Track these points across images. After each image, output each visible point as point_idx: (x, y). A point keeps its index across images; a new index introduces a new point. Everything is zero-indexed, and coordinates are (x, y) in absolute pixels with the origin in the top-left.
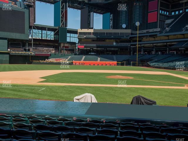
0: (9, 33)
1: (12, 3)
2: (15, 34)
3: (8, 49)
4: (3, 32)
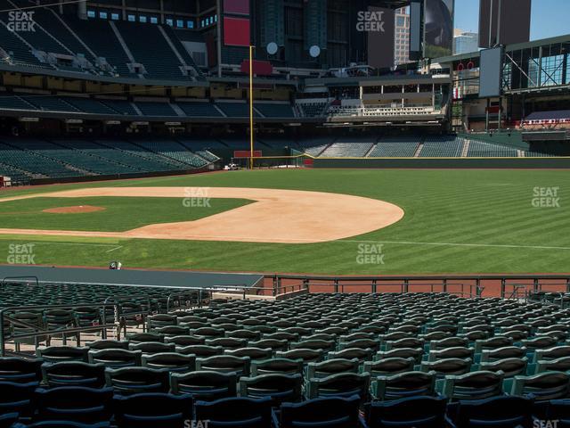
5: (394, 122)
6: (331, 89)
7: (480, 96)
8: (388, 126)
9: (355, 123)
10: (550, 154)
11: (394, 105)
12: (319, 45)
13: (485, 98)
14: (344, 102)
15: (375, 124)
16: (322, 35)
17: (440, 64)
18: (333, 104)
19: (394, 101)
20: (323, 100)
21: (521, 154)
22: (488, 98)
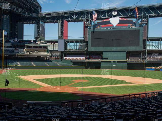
0: (127, 47)
1: (130, 25)
2: (131, 47)
3: (127, 58)
4: (123, 47)
5: (38, 56)
6: (13, 45)
7: (59, 50)
8: (36, 57)
9: (26, 56)
10: (79, 65)
11: (35, 51)
12: (7, 31)
13: (59, 51)
14: (19, 50)
15: (32, 57)
16: (8, 28)
17: (44, 41)
18: (15, 50)
19: (35, 50)
20: (12, 49)
21: (72, 65)
22: (60, 51)
